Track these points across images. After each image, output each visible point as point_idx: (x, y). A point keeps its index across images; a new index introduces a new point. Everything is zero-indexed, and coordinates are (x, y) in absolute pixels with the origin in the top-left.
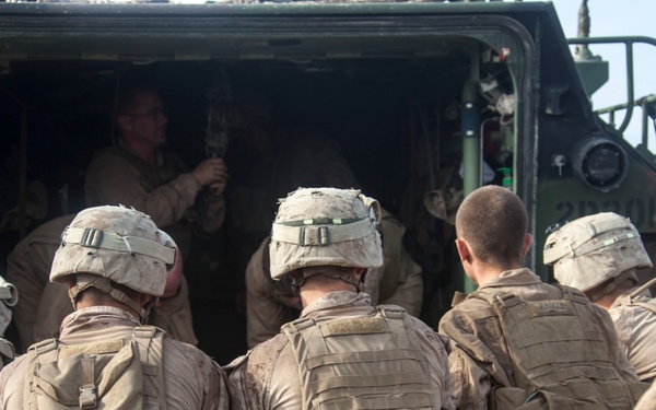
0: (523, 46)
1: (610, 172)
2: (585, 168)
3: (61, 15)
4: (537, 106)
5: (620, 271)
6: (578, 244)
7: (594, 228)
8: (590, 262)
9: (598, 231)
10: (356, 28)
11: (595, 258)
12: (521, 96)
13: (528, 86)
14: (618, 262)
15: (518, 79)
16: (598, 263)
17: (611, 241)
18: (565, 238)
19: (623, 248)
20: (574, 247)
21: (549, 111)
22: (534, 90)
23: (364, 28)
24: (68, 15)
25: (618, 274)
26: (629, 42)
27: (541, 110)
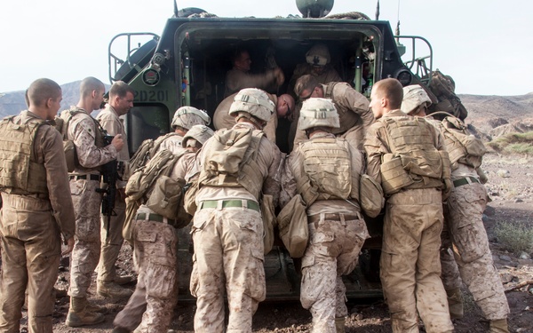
0: (378, 36)
4: (382, 57)
7: (409, 88)
9: (411, 89)
12: (377, 53)
13: (379, 50)
15: (376, 47)
17: (417, 92)
19: (421, 94)
21: (386, 59)
22: (381, 51)
26: (414, 38)
27: (384, 58)
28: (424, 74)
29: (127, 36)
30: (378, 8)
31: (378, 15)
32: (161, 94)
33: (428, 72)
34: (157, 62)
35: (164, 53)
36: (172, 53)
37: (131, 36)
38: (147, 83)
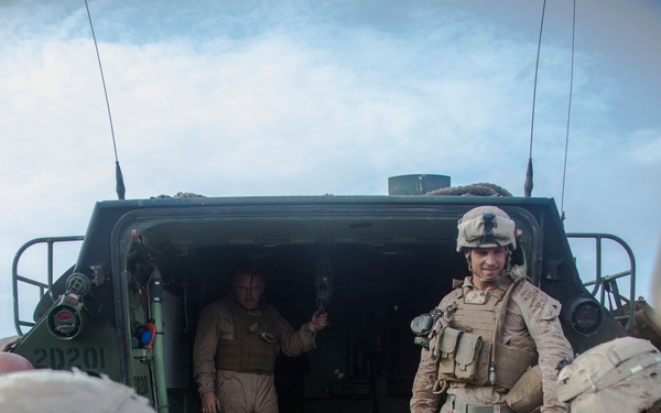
0: (531, 229)
1: (591, 322)
2: (574, 320)
3: (200, 205)
4: (540, 273)
5: (652, 402)
6: (600, 375)
7: (616, 355)
8: (615, 394)
9: (622, 358)
10: (411, 214)
11: (622, 389)
12: (529, 265)
13: (534, 258)
14: (650, 392)
15: (527, 254)
16: (626, 394)
17: (639, 368)
18: (582, 372)
19: (653, 375)
20: (595, 380)
21: (549, 277)
22: (539, 262)
23: (416, 213)
24: (204, 205)
25: (651, 405)
26: (598, 237)
27: (544, 276)
28: (615, 308)
29: (46, 245)
30: (530, 173)
31: (529, 188)
32: (90, 355)
33: (623, 303)
34: (74, 291)
35: (89, 273)
36: (107, 272)
37: (55, 244)
38: (58, 333)
